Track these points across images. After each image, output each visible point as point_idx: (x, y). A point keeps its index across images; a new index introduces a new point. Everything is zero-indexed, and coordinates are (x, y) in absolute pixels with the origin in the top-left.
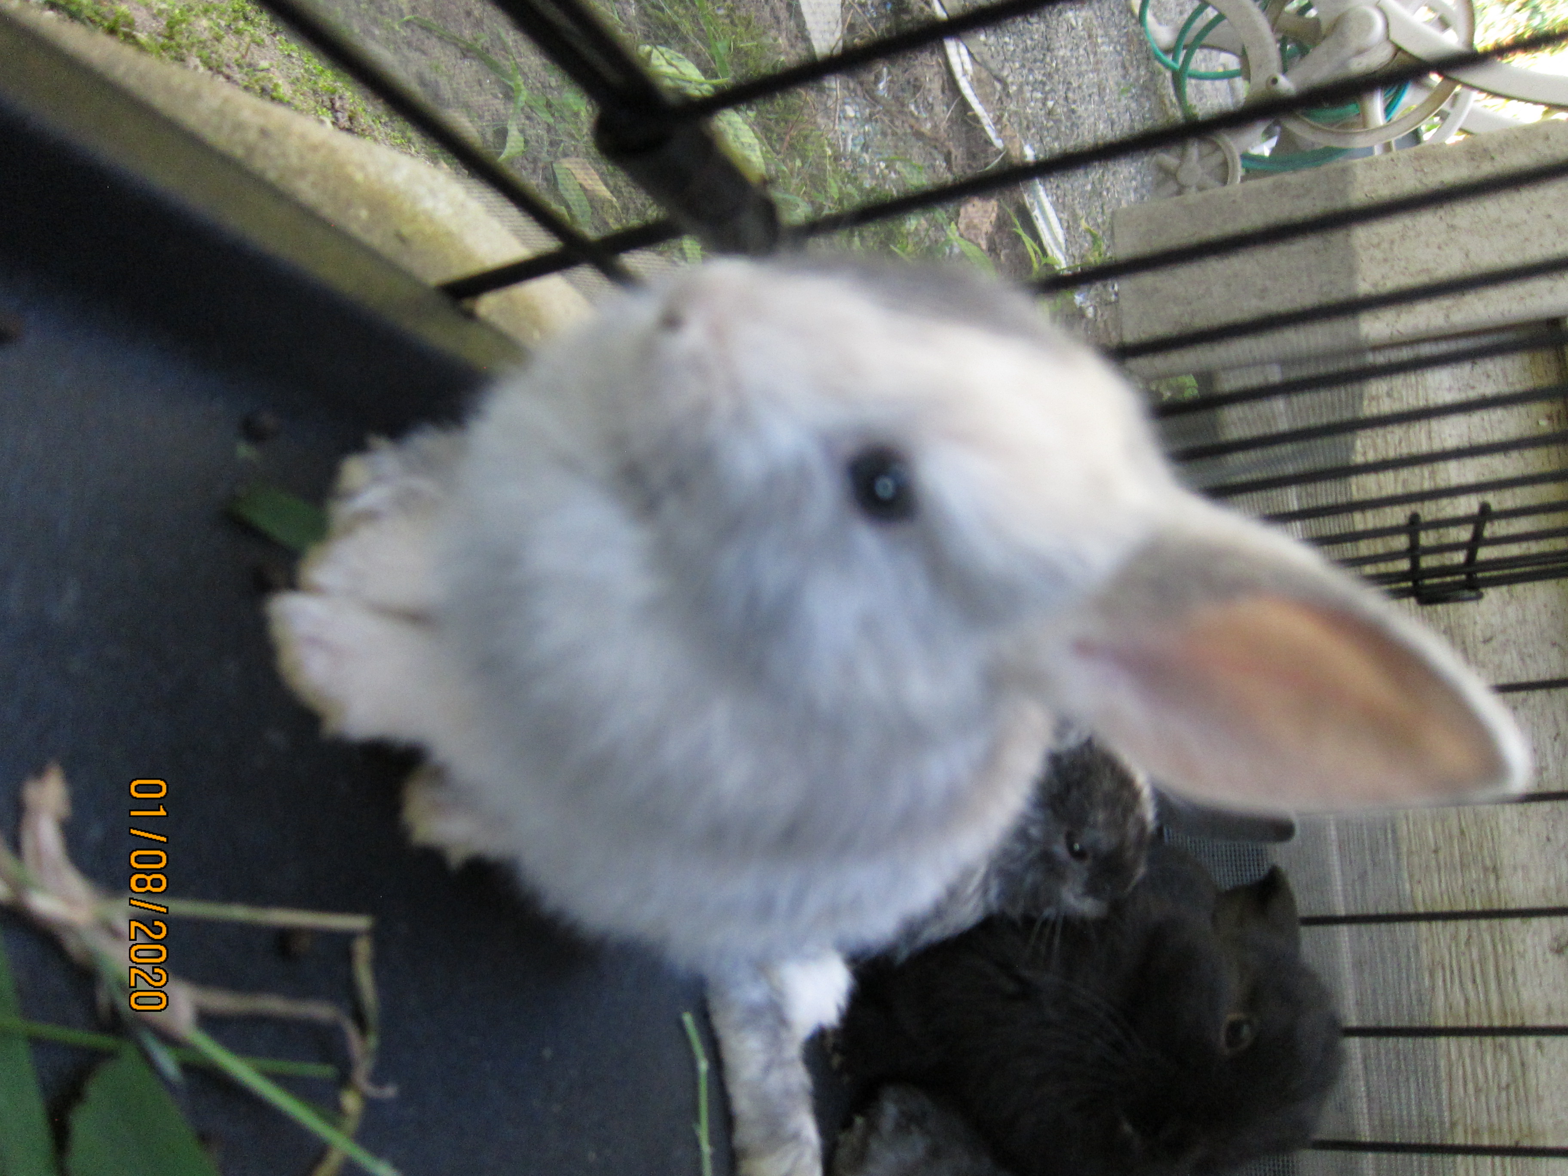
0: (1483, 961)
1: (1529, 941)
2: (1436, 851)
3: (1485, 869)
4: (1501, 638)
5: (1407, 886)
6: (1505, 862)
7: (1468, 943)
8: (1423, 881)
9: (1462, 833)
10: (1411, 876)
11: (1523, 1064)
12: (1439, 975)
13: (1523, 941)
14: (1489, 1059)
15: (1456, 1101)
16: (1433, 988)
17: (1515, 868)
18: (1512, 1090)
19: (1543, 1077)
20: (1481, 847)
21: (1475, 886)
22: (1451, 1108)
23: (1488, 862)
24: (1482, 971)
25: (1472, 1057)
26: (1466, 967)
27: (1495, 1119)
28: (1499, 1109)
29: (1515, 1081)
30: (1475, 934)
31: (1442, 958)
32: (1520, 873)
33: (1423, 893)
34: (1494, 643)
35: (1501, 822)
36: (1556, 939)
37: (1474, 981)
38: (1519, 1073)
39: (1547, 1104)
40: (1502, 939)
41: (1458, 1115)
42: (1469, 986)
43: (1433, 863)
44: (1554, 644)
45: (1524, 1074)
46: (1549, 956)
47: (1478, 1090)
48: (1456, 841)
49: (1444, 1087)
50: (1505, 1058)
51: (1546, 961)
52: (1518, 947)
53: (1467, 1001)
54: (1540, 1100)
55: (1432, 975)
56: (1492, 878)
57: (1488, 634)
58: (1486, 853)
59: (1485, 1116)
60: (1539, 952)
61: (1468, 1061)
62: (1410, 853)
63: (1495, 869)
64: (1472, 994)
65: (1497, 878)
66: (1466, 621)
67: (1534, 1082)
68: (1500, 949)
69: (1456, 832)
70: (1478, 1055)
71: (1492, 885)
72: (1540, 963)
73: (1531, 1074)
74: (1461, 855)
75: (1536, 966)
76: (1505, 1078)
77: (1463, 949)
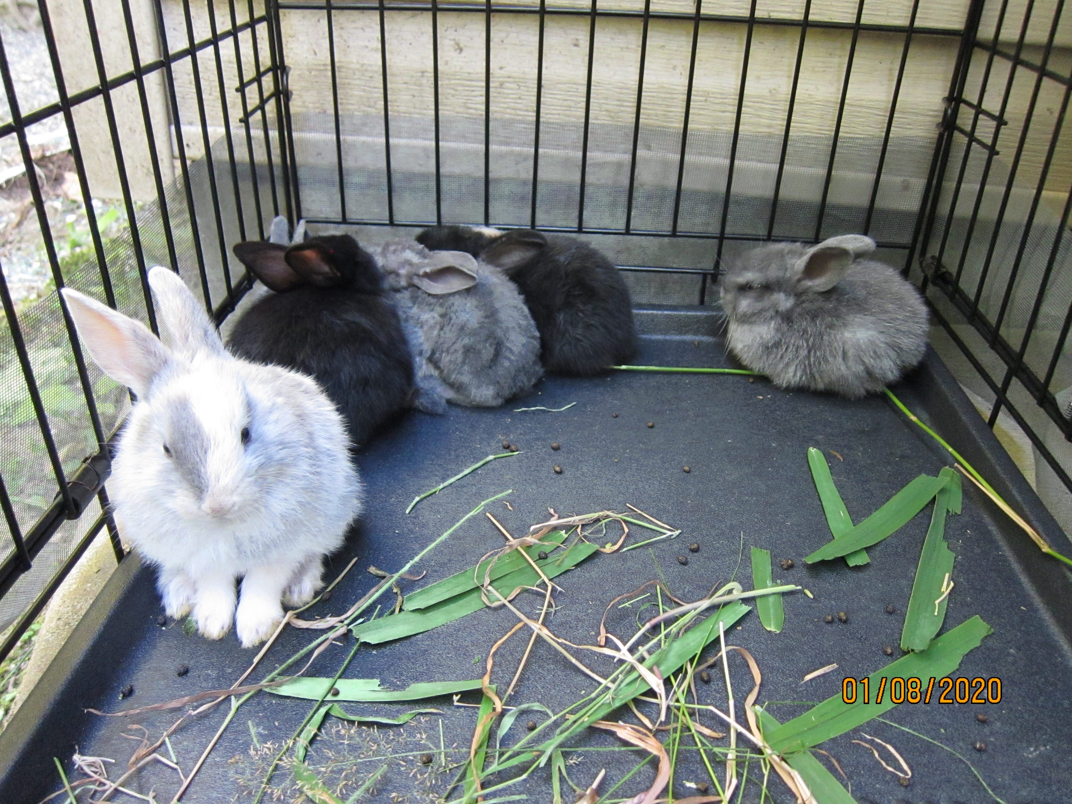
0: (463, 85)
1: (456, 63)
2: (414, 96)
3: (422, 76)
4: (314, 46)
6: (418, 67)
7: (456, 91)
8: (425, 105)
9: (406, 83)
10: (425, 109)
11: (509, 77)
12: (470, 105)
13: (455, 66)
14: (506, 91)
15: (525, 108)
16: (476, 109)
17: (421, 63)
20: (412, 77)
22: (527, 111)
23: (417, 74)
25: (505, 98)
26: (466, 93)
28: (528, 91)
34: (317, 51)
35: (402, 65)
36: (456, 50)
37: (473, 91)
40: (455, 75)
42: (474, 93)
43: (419, 98)
44: (319, 21)
45: (513, 78)
46: (463, 54)
47: (520, 98)
48: (410, 87)
49: (519, 112)
50: (506, 84)
51: (465, 57)
54: (524, 73)
55: (468, 108)
57: (313, 53)
61: (508, 100)
62: (414, 107)
63: (423, 72)
66: (305, 62)
69: (405, 86)
73: (514, 75)
74: (416, 85)
75: (466, 62)
76: (514, 86)
77: (457, 93)
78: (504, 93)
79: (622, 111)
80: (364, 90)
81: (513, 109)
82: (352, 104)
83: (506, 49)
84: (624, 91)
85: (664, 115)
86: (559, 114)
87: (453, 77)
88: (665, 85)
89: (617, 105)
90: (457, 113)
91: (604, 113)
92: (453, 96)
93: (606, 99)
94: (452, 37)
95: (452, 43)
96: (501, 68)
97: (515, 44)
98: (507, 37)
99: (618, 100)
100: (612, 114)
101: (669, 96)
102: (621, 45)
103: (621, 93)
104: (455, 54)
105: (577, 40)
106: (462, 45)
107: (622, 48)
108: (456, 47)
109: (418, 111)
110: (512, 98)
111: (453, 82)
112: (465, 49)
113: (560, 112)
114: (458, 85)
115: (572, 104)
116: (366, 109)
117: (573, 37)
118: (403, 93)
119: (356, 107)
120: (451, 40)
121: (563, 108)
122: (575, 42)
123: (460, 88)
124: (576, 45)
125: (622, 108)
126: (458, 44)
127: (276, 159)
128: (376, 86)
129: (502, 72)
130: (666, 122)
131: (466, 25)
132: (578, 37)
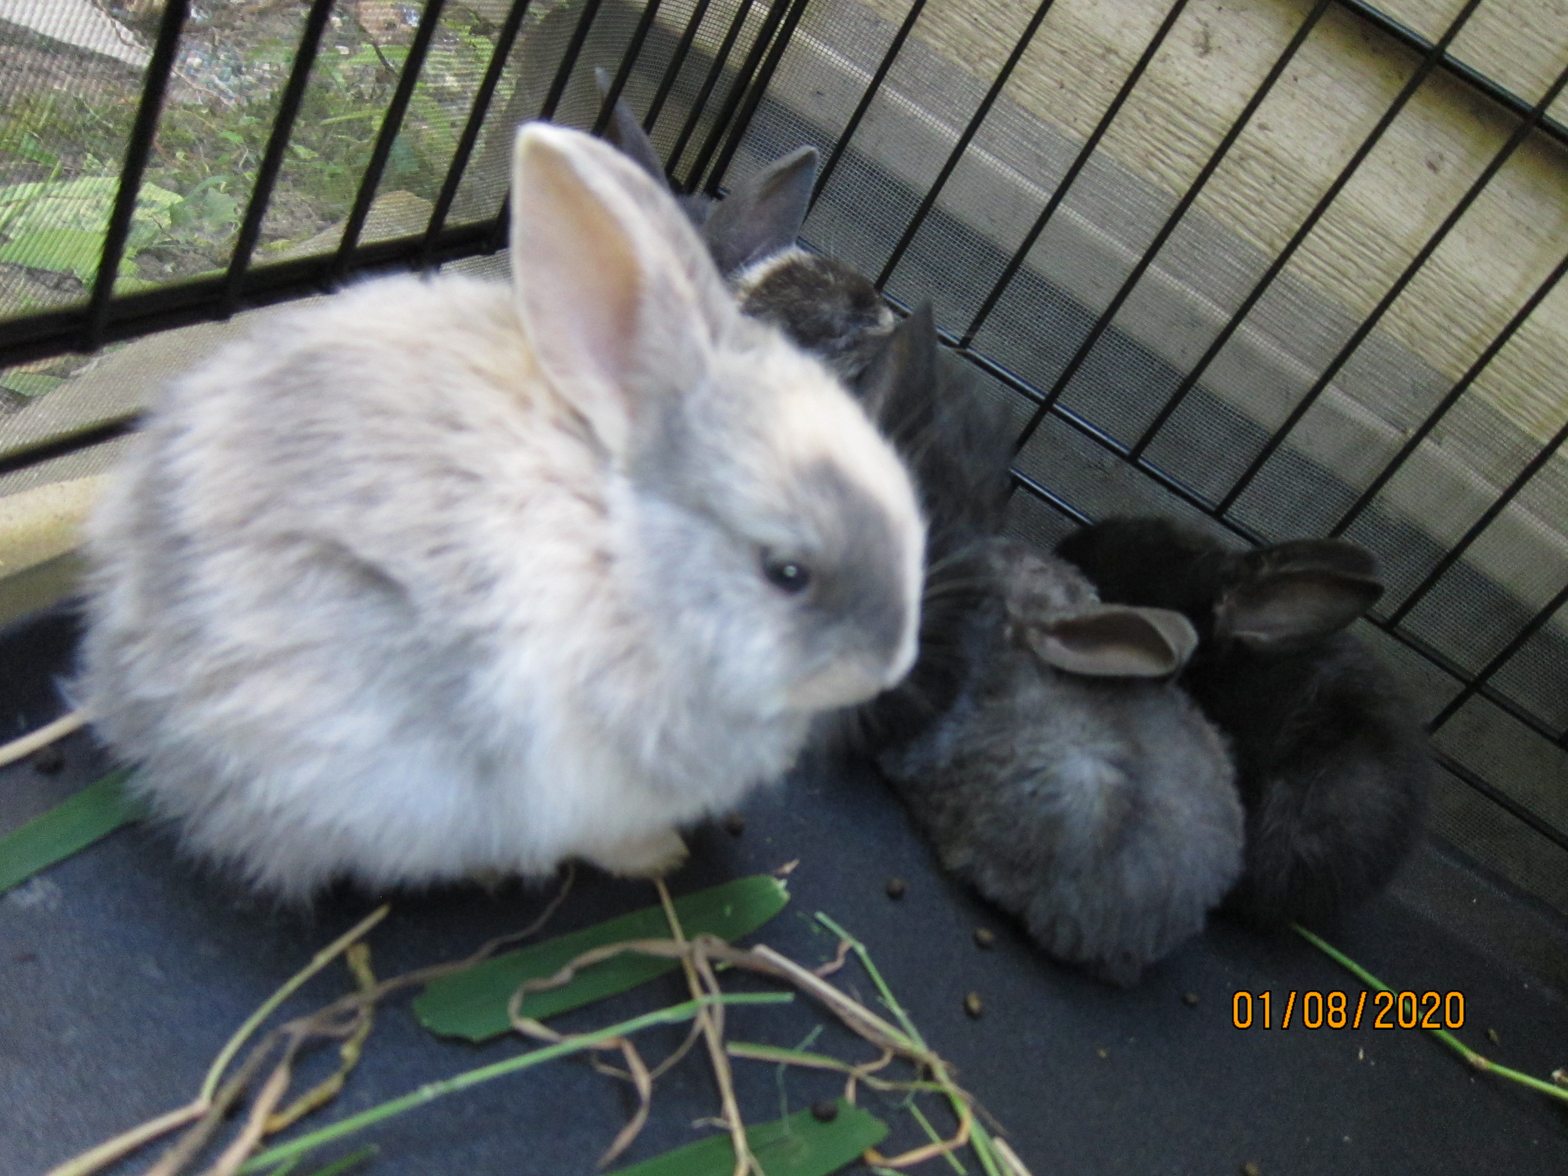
0: (1168, 118)
1: (1182, 69)
2: (1062, 87)
3: (1103, 57)
5: (1072, 131)
6: (1109, 36)
7: (1149, 120)
8: (1077, 116)
9: (1063, 52)
10: (1068, 124)
11: (1266, 152)
12: (1156, 163)
13: (1178, 74)
15: (1256, 227)
16: (1162, 176)
17: (1119, 32)
18: (1278, 177)
19: (1287, 144)
20: (1084, 47)
21: (1110, 78)
22: (1258, 236)
23: (1100, 51)
24: (1175, 125)
25: (1233, 188)
26: (1165, 136)
27: (1290, 209)
29: (1273, 168)
30: (1145, 108)
31: (1145, 149)
32: (1126, 31)
33: (1086, 123)
35: (1078, 15)
36: (1196, 45)
37: (1180, 139)
38: (1269, 160)
39: (1310, 159)
40: (1164, 90)
41: (1266, 234)
42: (1180, 145)
43: (1069, 96)
45: (1274, 158)
46: (1204, 61)
47: (1260, 204)
48: (1066, 64)
50: (1253, 163)
51: (1206, 67)
52: (1178, 81)
53: (1190, 157)
54: (1301, 160)
55: (1152, 169)
56: (1112, 57)
58: (1091, 47)
59: (1283, 214)
60: (1195, 66)
61: (1233, 194)
62: (1048, 109)
63: (1109, 50)
64: (1188, 150)
65: (1116, 53)
67: (1286, 155)
68: (1171, 98)
69: (1058, 57)
70: (1234, 182)
71: (1118, 62)
72: (1205, 74)
73: (1279, 152)
74: (1079, 68)
75: (1203, 79)
76: (1266, 175)
77: (1149, 126)
78: (1236, 177)
79: (1439, 341)
80: (975, 23)
81: (1235, 218)
82: (937, 37)
83: (1293, 96)
84: (1471, 305)
85: (1515, 395)
86: (1313, 277)
87: (1159, 91)
88: (1558, 340)
89: (1439, 326)
90: (1121, 163)
91: (1402, 324)
92: (1137, 126)
93: (1426, 300)
94: (1204, 17)
95: (1199, 28)
96: (1262, 127)
97: (1317, 100)
98: (1308, 76)
99: (1446, 315)
100: (1416, 335)
101: (1552, 364)
102: (1520, 217)
103: (1462, 306)
104: (1189, 51)
105: (1441, 157)
106: (1214, 42)
107: (1518, 222)
108: (1202, 40)
109: (1051, 118)
110: (1245, 195)
111: (1155, 101)
112: (1214, 52)
113: (1318, 273)
114: (1160, 112)
115: (1353, 271)
116: (957, 60)
117: (1437, 147)
118: (1042, 67)
119: (940, 45)
120: (1198, 20)
121: (1328, 269)
122: (1434, 159)
123: (1158, 119)
124: (1432, 167)
125: (1444, 337)
126: (1207, 36)
127: (736, 60)
128: (1005, 26)
129: (1261, 136)
130: (1508, 409)
131: (1244, 9)
132: (1448, 155)
